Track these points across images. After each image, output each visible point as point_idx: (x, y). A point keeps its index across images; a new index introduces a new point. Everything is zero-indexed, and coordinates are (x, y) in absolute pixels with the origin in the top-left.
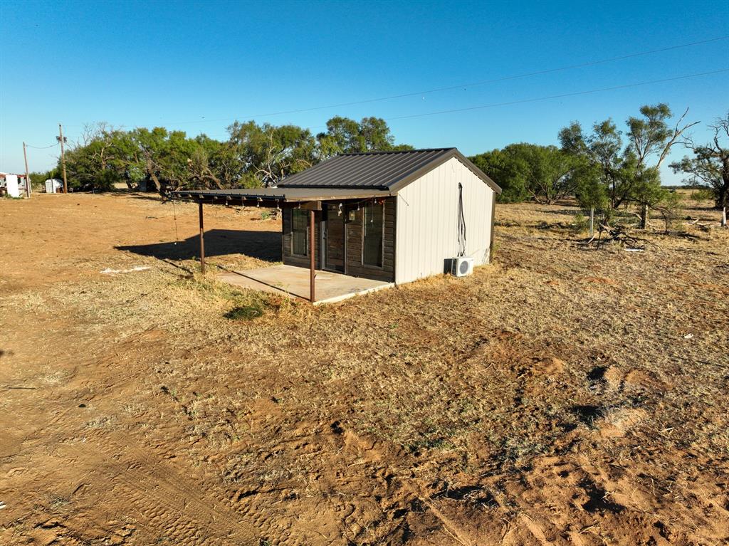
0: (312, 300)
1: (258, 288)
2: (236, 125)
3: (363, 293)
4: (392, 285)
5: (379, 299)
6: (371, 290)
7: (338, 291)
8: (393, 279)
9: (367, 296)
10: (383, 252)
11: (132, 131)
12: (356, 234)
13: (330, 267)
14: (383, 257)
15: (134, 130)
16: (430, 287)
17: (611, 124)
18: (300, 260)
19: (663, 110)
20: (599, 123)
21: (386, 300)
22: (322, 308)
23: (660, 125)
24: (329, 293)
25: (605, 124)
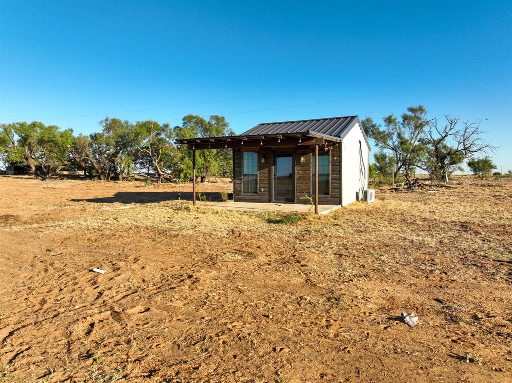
0: (316, 212)
2: (107, 120)
4: (339, 207)
8: (340, 203)
10: (330, 184)
11: (12, 124)
12: (306, 173)
13: (278, 199)
14: (330, 187)
15: (13, 124)
17: (393, 118)
18: (251, 197)
19: (421, 109)
20: (387, 116)
23: (419, 118)
25: (390, 117)
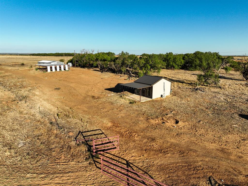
0: (140, 101)
1: (132, 99)
3: (147, 100)
4: (152, 99)
5: (149, 101)
6: (148, 100)
7: (144, 100)
9: (148, 101)
14: (151, 95)
16: (158, 99)
21: (151, 102)
22: (141, 103)
24: (142, 100)
